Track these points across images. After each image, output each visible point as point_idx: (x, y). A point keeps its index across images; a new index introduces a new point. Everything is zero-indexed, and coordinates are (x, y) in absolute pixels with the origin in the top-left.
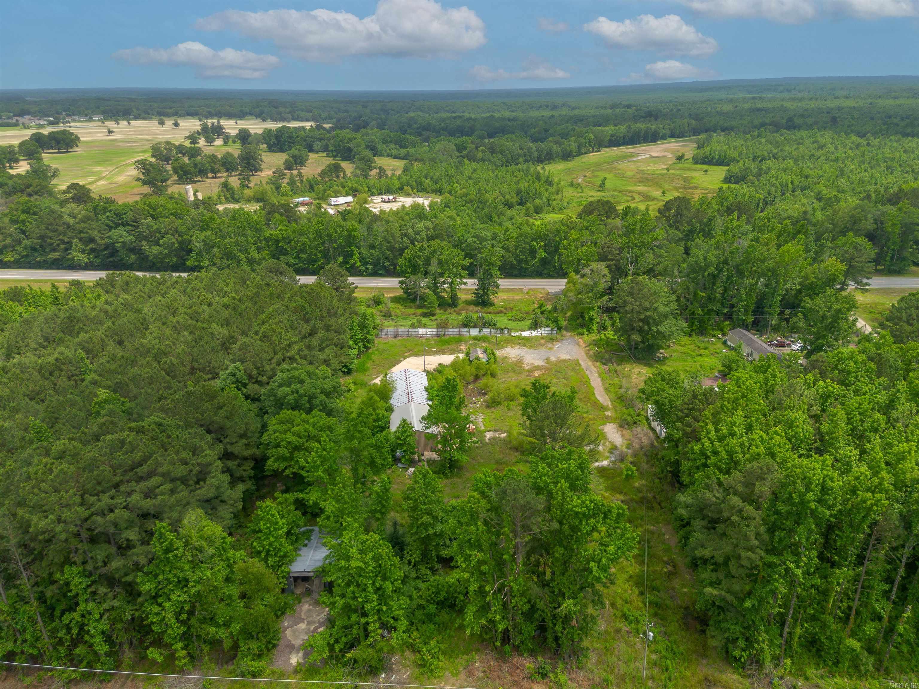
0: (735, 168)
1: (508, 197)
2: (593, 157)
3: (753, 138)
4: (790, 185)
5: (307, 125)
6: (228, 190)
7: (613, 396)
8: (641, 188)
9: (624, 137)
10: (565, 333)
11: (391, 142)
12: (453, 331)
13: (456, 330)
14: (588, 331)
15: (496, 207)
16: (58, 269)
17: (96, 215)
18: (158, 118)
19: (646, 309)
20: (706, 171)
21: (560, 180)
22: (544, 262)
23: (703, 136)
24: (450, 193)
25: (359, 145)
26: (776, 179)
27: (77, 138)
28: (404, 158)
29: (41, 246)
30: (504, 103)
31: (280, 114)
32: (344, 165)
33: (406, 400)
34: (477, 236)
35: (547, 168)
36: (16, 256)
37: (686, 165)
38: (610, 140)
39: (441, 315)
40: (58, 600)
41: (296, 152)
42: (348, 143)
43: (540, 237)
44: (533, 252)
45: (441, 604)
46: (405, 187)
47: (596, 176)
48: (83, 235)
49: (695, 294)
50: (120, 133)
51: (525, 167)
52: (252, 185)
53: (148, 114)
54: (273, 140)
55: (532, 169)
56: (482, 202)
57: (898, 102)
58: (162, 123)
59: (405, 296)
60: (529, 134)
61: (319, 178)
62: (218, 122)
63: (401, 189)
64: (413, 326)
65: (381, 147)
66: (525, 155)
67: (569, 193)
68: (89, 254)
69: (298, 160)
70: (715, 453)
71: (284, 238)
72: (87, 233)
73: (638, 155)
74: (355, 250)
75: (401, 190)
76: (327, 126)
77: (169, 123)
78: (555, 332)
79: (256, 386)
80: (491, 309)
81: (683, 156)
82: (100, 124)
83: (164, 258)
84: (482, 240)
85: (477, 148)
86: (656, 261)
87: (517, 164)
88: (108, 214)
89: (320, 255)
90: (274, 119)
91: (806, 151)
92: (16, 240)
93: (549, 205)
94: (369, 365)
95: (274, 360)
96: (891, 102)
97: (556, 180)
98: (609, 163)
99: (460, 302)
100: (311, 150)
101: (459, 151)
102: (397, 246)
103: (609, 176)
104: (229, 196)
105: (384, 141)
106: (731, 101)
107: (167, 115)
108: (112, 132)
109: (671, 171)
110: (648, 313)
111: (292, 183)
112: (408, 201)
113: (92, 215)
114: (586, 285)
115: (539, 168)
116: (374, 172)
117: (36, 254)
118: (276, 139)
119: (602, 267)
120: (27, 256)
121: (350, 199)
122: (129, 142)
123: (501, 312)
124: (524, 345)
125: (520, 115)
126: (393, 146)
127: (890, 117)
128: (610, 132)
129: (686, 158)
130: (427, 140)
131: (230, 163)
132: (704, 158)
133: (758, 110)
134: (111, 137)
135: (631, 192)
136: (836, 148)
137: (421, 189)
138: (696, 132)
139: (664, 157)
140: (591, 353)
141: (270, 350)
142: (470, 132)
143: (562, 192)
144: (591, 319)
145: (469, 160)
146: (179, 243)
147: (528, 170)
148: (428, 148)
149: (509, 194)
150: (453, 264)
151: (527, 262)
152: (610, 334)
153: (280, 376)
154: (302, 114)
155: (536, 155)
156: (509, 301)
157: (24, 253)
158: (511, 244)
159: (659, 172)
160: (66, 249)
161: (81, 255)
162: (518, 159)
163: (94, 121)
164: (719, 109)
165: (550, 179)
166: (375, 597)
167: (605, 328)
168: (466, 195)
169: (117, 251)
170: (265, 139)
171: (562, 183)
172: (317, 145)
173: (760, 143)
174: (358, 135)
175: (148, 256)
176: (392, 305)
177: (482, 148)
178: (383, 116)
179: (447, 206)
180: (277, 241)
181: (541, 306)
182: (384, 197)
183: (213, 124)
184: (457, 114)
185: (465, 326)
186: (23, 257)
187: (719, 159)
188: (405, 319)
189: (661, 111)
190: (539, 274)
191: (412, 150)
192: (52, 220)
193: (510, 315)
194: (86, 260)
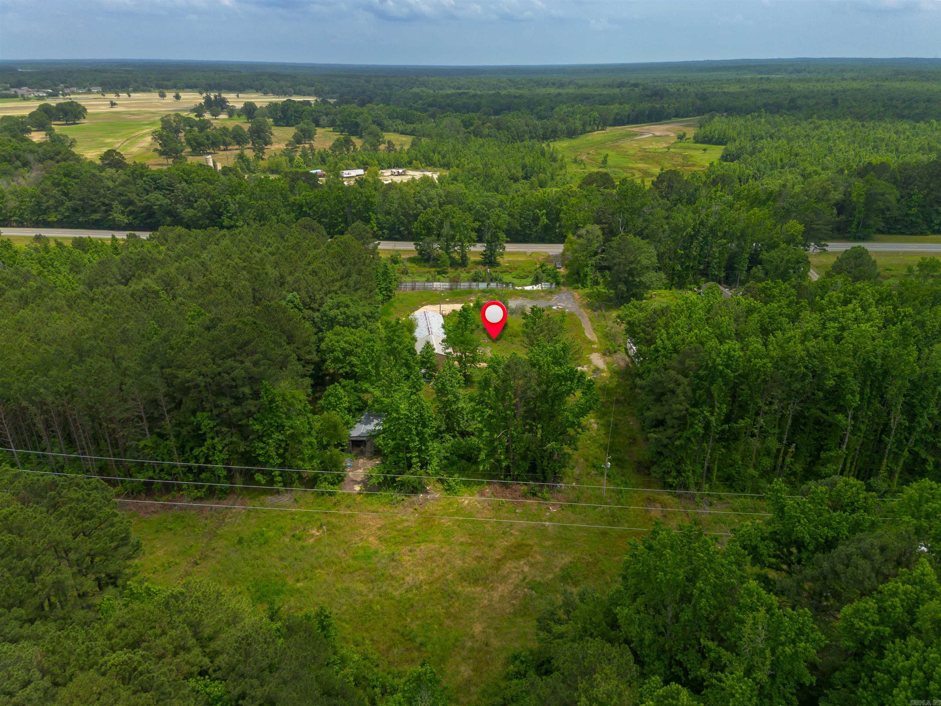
0: (732, 147)
1: (513, 171)
2: (597, 136)
3: (753, 118)
4: (779, 163)
5: (312, 99)
6: (243, 161)
7: (599, 334)
8: (641, 165)
9: (629, 116)
10: (563, 288)
11: (397, 118)
12: (464, 285)
13: (467, 284)
14: (583, 285)
15: (502, 181)
16: (99, 229)
17: (134, 179)
18: (157, 91)
19: (632, 263)
20: (705, 150)
21: (563, 157)
22: (546, 228)
23: (707, 116)
24: (458, 166)
25: (366, 120)
26: (767, 157)
27: (85, 110)
28: (411, 134)
29: (83, 208)
30: (510, 80)
31: (281, 88)
32: (354, 139)
33: (427, 333)
34: (485, 203)
35: (552, 145)
36: (59, 217)
37: (687, 144)
38: (615, 119)
39: (452, 273)
40: (188, 441)
41: (305, 126)
42: (355, 118)
43: (542, 205)
44: (536, 219)
45: (461, 457)
46: (414, 162)
47: (599, 154)
48: (123, 198)
49: (676, 252)
50: (122, 105)
51: (530, 143)
52: (266, 157)
53: (146, 86)
54: (280, 114)
55: (537, 145)
56: (488, 177)
57: (904, 85)
58: (163, 96)
59: (420, 257)
60: (535, 111)
61: (330, 152)
62: (220, 95)
63: (410, 163)
64: (428, 281)
65: (386, 122)
66: (530, 132)
67: (572, 169)
68: (128, 216)
69: (307, 135)
70: (664, 348)
71: (307, 203)
72: (126, 195)
73: (642, 134)
74: (373, 216)
75: (409, 165)
76: (332, 101)
77: (170, 96)
78: (553, 286)
79: (310, 311)
80: (498, 269)
81: (685, 135)
82: (100, 96)
83: (197, 220)
84: (490, 206)
85: (483, 124)
86: (645, 224)
87: (523, 141)
88: (145, 178)
89: (340, 220)
90: (276, 93)
91: (802, 131)
92: (59, 202)
93: (552, 179)
94: (392, 310)
95: (323, 291)
96: (897, 85)
97: (560, 156)
98: (612, 141)
99: (469, 262)
100: (318, 125)
101: (466, 126)
102: (411, 212)
103: (611, 153)
104: (245, 167)
105: (391, 117)
106: (739, 81)
107: (167, 88)
108: (115, 104)
109: (671, 150)
110: (633, 266)
111: (304, 155)
112: (418, 175)
113: (131, 179)
114: (582, 245)
115: (544, 145)
116: (382, 147)
117: (78, 215)
118: (283, 112)
119: (596, 229)
120: (68, 217)
121: (361, 172)
122: (133, 114)
123: (506, 271)
124: (526, 297)
125: (525, 92)
126: (399, 122)
127: (892, 99)
128: (616, 111)
129: (687, 136)
130: (433, 116)
131: (240, 135)
132: (704, 137)
133: (764, 91)
134: (113, 110)
135: (632, 168)
136: (831, 129)
137: (430, 164)
138: (699, 111)
139: (667, 136)
140: (584, 302)
141: (319, 282)
142: (477, 108)
143: (565, 168)
144: (586, 275)
145: (476, 136)
146: (211, 206)
147: (533, 147)
148: (434, 125)
149: (515, 168)
150: (464, 226)
151: (531, 230)
152: (602, 289)
153: (329, 302)
154: (304, 88)
155: (541, 132)
156: (513, 262)
157: (67, 214)
158: (516, 211)
159: (660, 151)
160: (106, 211)
161: (121, 216)
162: (523, 136)
163: (93, 93)
164: (726, 90)
165: (554, 155)
166: (417, 439)
167: (597, 283)
168: (473, 169)
169: (154, 213)
170: (270, 112)
171: (566, 160)
172: (324, 120)
173: (759, 123)
174: (365, 110)
175: (183, 218)
176: (408, 264)
177: (488, 124)
178: (387, 92)
179: (455, 179)
180: (301, 206)
181: (541, 267)
182: (394, 170)
183: (215, 97)
184: (462, 91)
185: (475, 280)
186: (65, 217)
187: (718, 138)
188: (420, 276)
189: (668, 91)
190: (541, 240)
191: (418, 126)
192: (93, 182)
193: (514, 274)
194: (126, 221)
